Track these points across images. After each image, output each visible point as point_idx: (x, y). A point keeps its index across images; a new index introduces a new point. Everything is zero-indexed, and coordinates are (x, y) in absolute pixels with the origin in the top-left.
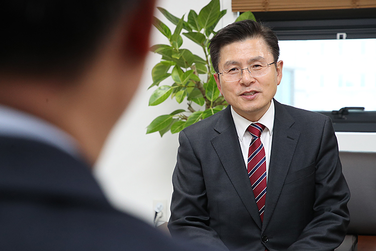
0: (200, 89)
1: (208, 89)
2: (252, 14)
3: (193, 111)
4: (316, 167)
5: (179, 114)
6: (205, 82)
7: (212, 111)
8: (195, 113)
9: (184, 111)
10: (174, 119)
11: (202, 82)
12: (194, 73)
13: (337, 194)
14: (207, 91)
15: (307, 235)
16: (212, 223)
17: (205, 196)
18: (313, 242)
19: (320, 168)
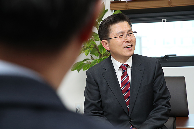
0: (96, 48)
1: (100, 48)
2: (120, 11)
3: (93, 59)
4: (153, 84)
5: (87, 61)
6: (99, 45)
7: (103, 59)
8: (94, 60)
9: (89, 59)
10: (84, 63)
11: (97, 45)
12: (93, 41)
13: (164, 96)
14: (100, 49)
15: (151, 117)
16: (105, 114)
17: (101, 101)
18: (154, 120)
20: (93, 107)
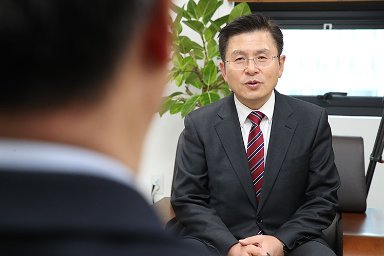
0: (198, 73)
1: (205, 75)
2: (247, 5)
3: (190, 94)
4: (310, 155)
5: (178, 96)
6: (203, 67)
7: (209, 95)
8: (192, 96)
9: (182, 93)
10: (173, 101)
11: (199, 68)
12: (193, 59)
13: (328, 181)
14: (204, 76)
15: (298, 216)
16: (212, 201)
17: (207, 176)
19: (314, 156)
20: (191, 187)
